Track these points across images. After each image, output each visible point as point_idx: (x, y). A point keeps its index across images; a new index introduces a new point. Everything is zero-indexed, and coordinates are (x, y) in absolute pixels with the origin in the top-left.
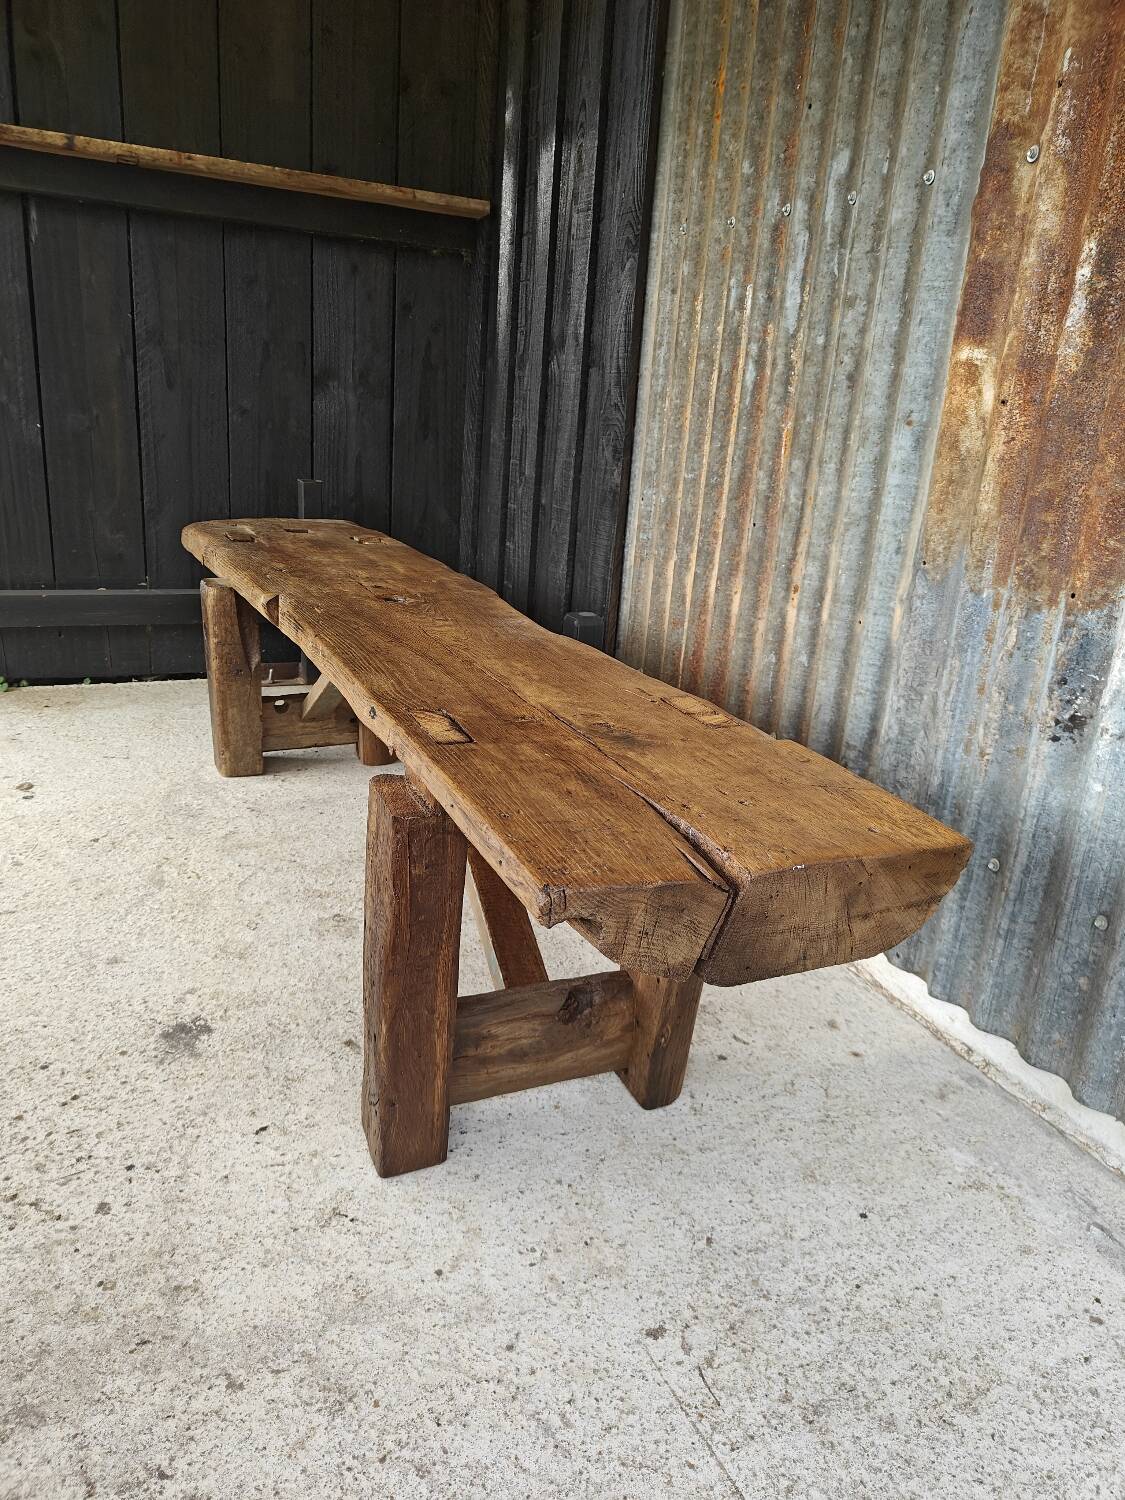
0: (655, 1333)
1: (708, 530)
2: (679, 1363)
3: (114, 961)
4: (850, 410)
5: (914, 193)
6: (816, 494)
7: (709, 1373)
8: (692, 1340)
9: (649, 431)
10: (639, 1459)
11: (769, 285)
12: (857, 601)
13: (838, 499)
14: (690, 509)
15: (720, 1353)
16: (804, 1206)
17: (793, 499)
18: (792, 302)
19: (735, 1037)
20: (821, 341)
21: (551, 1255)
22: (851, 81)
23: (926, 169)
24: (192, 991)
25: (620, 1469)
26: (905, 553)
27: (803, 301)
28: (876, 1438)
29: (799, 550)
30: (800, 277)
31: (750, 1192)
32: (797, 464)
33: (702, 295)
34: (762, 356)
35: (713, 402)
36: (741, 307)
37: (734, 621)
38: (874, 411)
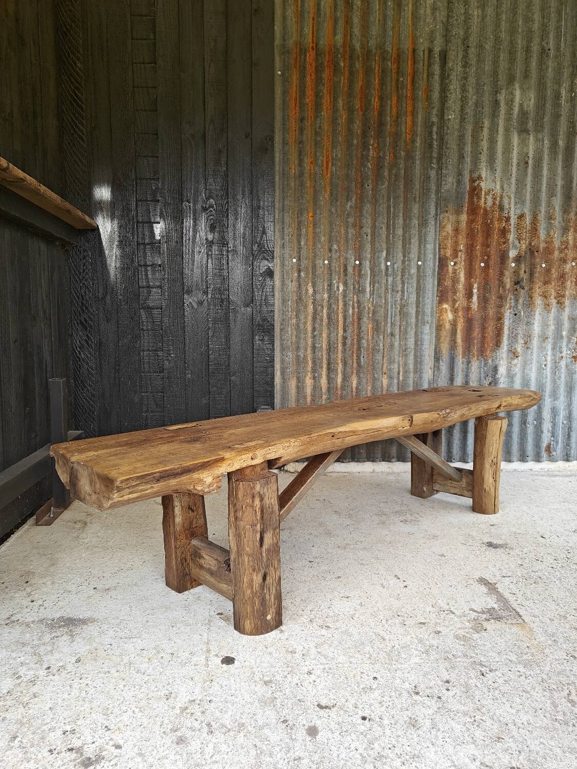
5: (416, 266)
14: (320, 357)
23: (418, 261)
26: (430, 356)
27: (371, 290)
30: (369, 283)
33: (310, 284)
34: (353, 305)
35: (325, 320)
36: (338, 289)
37: (354, 390)
38: (413, 320)
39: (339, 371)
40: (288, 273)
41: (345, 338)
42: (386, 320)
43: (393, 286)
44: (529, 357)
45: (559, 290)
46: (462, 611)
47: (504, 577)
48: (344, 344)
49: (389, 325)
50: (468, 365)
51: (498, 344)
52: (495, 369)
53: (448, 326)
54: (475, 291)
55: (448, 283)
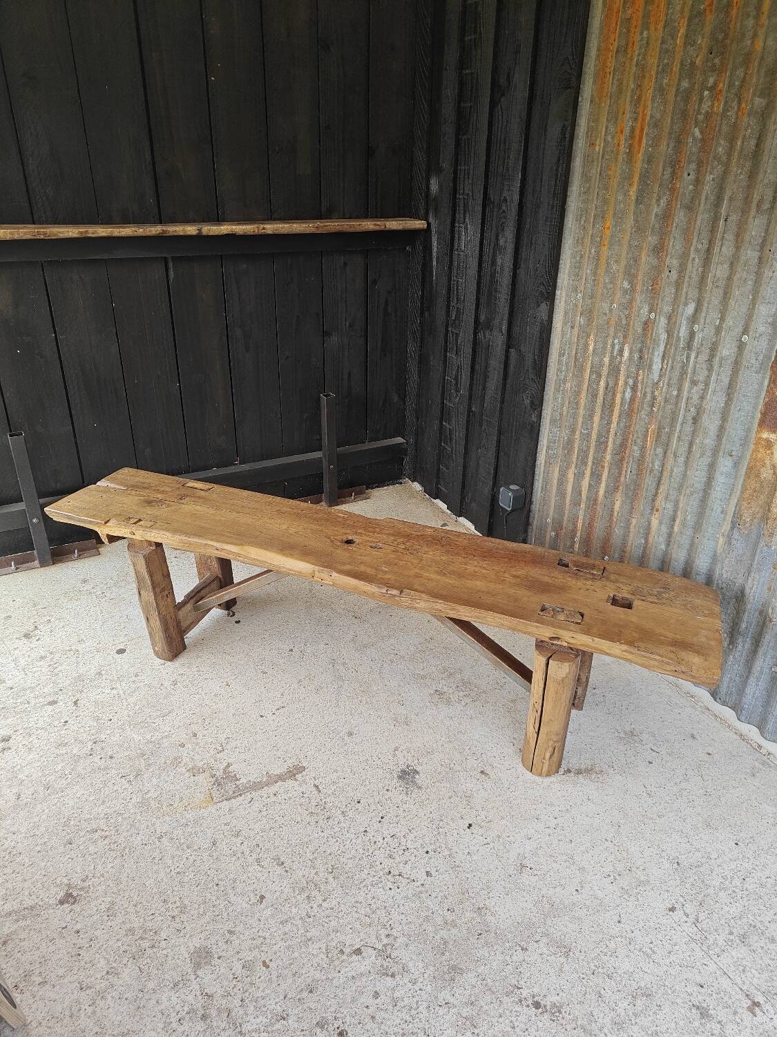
0: (672, 909)
1: (598, 463)
2: (686, 922)
3: (350, 734)
4: (693, 434)
5: (736, 344)
6: (672, 471)
7: (698, 925)
8: (687, 911)
9: (555, 399)
10: (686, 964)
11: (641, 351)
12: (697, 527)
13: (685, 475)
14: (585, 448)
15: (700, 915)
16: (711, 841)
17: (657, 467)
18: (656, 367)
19: (651, 749)
20: (675, 393)
21: (617, 877)
22: (697, 270)
23: (743, 334)
24: (396, 749)
25: (680, 968)
26: (726, 514)
27: (662, 367)
28: (769, 946)
29: (659, 492)
30: (661, 355)
31: (686, 836)
32: (660, 451)
33: (592, 336)
34: (635, 386)
35: (600, 396)
36: (621, 355)
38: (709, 442)
39: (604, 479)
42: (674, 425)
47: (316, 787)
49: (677, 435)
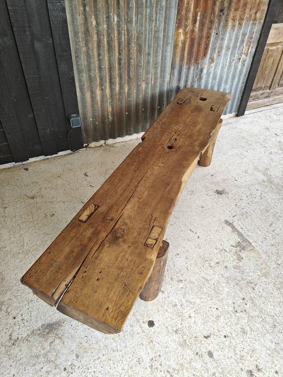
3: (203, 207)
4: (154, 43)
11: (124, 15)
13: (153, 61)
26: (169, 66)
27: (135, 19)
29: (144, 73)
33: (93, 17)
34: (124, 33)
35: (106, 47)
36: (114, 21)
37: (126, 94)
38: (162, 43)
39: (117, 83)
40: (75, 7)
41: (120, 60)
42: (145, 44)
43: (150, 16)
44: (219, 61)
45: (241, 15)
46: (228, 248)
47: (234, 216)
48: (120, 64)
49: (147, 47)
50: (188, 70)
51: (205, 55)
52: (202, 70)
53: (180, 45)
54: (198, 18)
55: (183, 13)
